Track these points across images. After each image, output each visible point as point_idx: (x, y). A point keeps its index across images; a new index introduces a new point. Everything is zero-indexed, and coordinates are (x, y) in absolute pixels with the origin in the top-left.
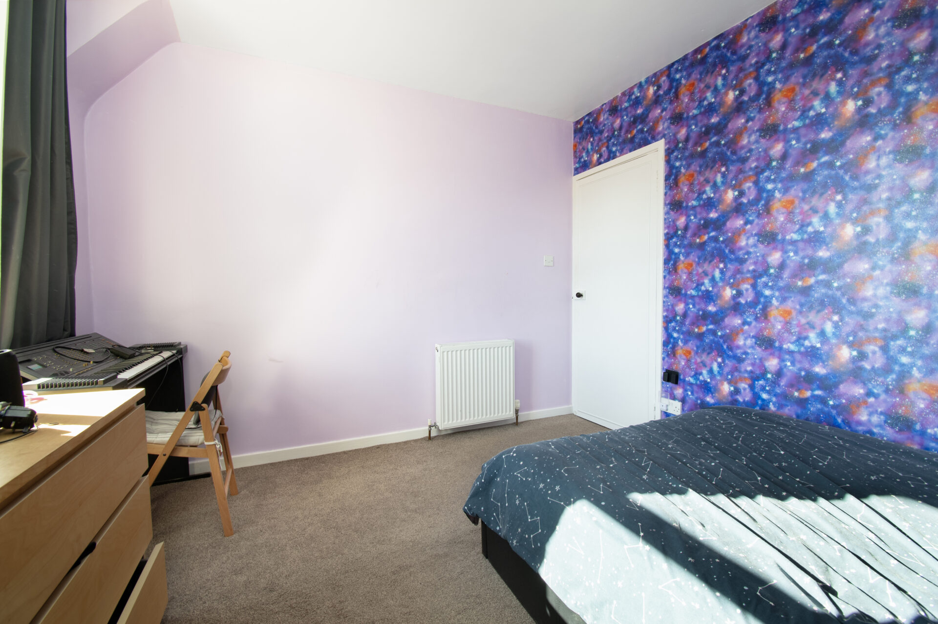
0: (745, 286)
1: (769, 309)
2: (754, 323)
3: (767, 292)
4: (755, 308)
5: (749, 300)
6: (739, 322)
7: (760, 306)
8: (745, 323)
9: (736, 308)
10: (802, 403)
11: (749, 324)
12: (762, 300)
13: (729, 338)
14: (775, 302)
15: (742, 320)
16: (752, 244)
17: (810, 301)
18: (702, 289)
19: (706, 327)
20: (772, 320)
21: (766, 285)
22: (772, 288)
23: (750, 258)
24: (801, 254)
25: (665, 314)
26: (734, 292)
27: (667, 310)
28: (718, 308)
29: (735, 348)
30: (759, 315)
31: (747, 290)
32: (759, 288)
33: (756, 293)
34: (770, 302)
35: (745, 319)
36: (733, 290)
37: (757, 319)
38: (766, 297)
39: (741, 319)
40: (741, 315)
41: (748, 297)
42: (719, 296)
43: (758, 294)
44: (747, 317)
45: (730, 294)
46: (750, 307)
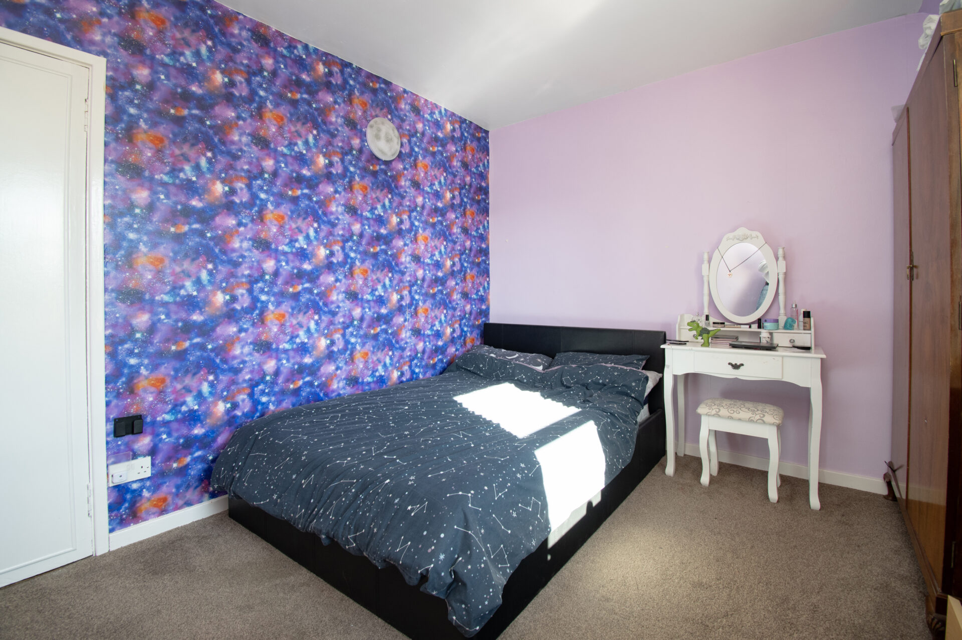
0: (241, 291)
1: (265, 314)
2: (251, 329)
3: (264, 298)
4: (252, 314)
5: (245, 306)
6: (235, 329)
7: (257, 312)
8: (241, 330)
9: (231, 315)
10: (297, 392)
11: (246, 330)
12: (259, 305)
13: (223, 350)
14: (271, 307)
15: (238, 328)
16: (246, 247)
17: (299, 305)
18: (181, 294)
19: (189, 341)
20: (269, 324)
21: (262, 291)
22: (267, 293)
23: (246, 262)
24: (291, 265)
25: (109, 331)
26: (228, 297)
27: (114, 326)
28: (206, 317)
29: (230, 359)
30: (256, 321)
31: (242, 295)
32: (255, 294)
33: (252, 299)
34: (267, 307)
35: (241, 326)
36: (227, 295)
37: (254, 324)
38: (263, 302)
39: (236, 327)
40: (237, 322)
41: (244, 303)
42: (207, 302)
43: (255, 300)
44: (244, 324)
45: (223, 300)
46: (247, 313)
